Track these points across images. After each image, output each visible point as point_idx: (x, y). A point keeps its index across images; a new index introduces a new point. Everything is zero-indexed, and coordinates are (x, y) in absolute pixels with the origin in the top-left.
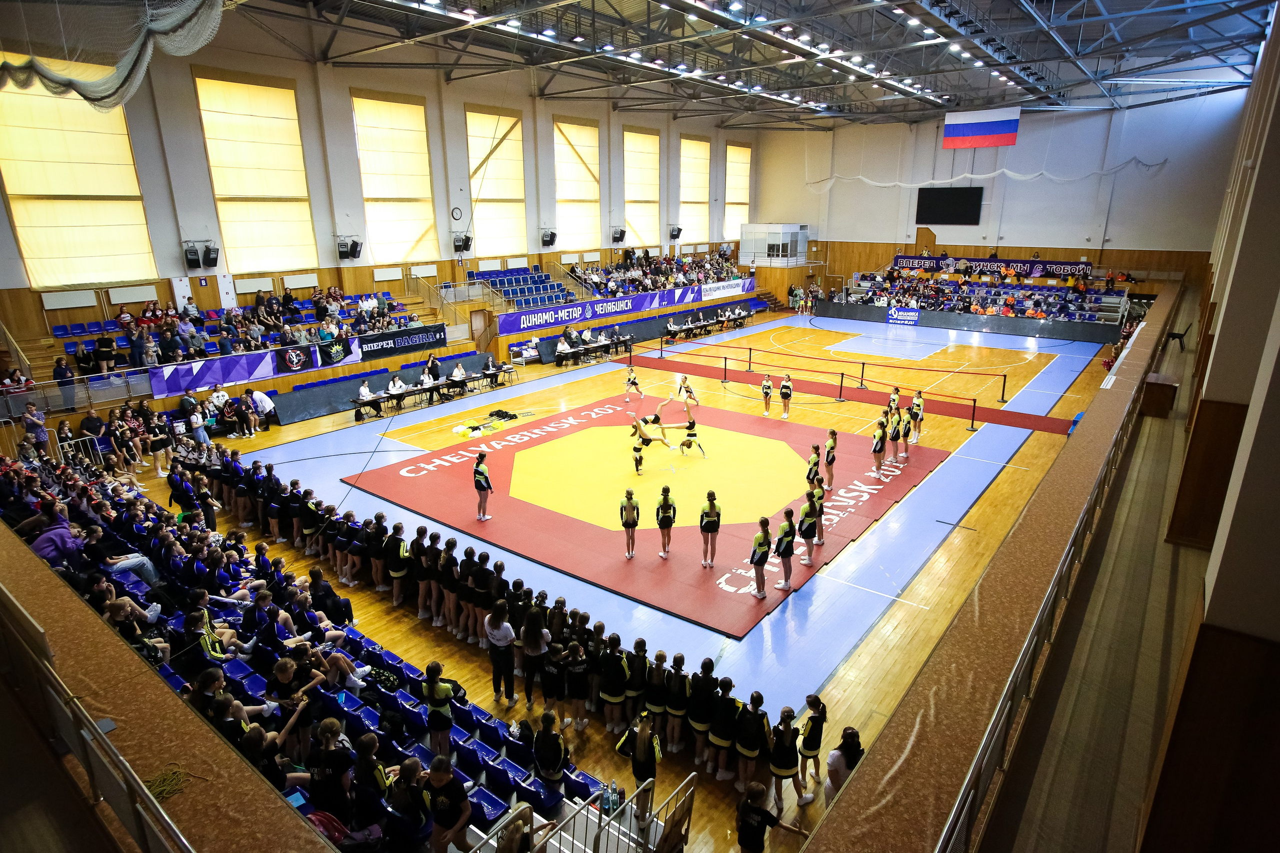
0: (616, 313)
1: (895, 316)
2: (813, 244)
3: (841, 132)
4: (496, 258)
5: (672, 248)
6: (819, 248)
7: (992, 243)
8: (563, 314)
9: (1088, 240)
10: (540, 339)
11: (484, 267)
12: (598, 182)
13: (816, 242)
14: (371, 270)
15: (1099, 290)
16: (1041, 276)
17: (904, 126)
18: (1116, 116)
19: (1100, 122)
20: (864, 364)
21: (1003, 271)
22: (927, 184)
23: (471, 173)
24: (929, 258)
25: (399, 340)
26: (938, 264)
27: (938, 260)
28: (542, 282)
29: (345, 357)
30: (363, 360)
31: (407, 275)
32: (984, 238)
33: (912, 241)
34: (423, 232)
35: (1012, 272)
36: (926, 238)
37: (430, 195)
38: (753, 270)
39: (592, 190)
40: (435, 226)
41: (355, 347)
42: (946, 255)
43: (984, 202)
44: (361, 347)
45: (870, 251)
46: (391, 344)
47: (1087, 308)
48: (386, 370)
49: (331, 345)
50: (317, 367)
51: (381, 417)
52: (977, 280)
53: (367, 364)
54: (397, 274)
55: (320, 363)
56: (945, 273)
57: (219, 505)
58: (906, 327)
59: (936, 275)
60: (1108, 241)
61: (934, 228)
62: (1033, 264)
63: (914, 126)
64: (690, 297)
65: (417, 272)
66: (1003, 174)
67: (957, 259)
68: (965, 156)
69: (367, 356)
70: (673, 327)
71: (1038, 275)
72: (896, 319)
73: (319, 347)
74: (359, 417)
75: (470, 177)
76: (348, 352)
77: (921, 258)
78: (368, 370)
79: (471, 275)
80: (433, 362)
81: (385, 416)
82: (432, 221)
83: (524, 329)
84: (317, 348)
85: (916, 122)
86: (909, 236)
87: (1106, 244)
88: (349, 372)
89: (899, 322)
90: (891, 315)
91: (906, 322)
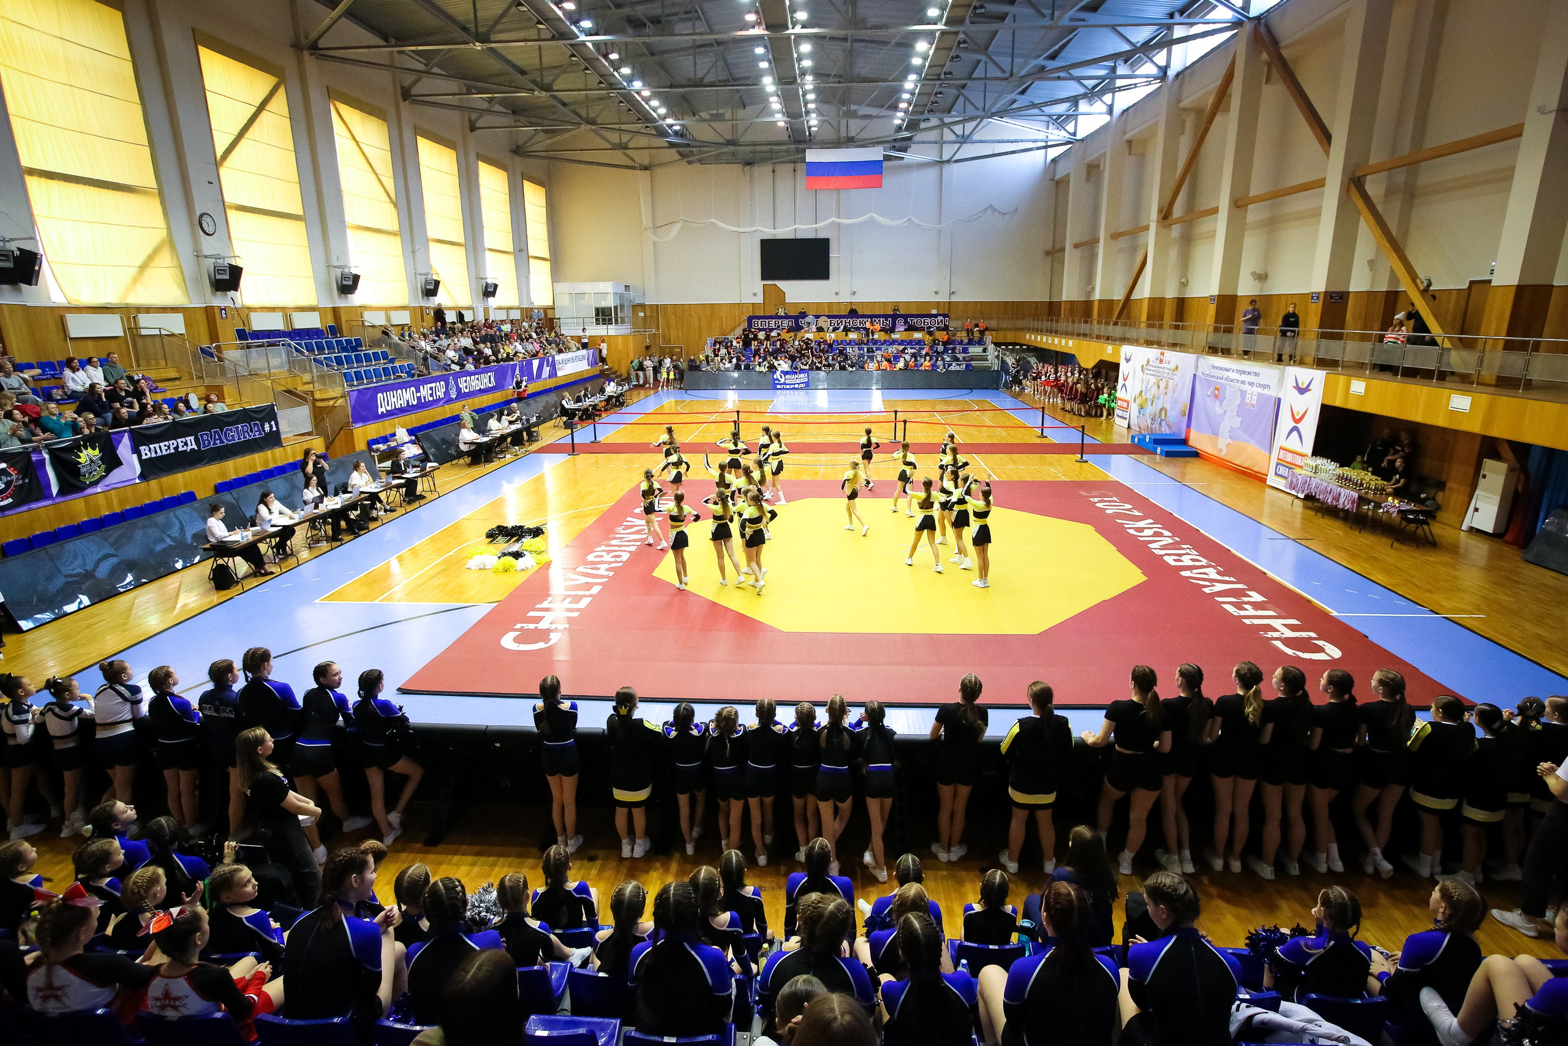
0: (482, 391)
1: (782, 381)
2: (639, 308)
3: (659, 172)
4: (273, 309)
5: (486, 310)
6: (648, 314)
7: (845, 298)
8: (425, 391)
9: (936, 293)
11: (259, 323)
12: (395, 205)
13: (643, 306)
14: (59, 316)
15: (962, 341)
16: (906, 330)
17: (738, 167)
18: (947, 168)
19: (931, 173)
21: (868, 325)
22: (770, 233)
23: (218, 157)
24: (786, 317)
25: (204, 435)
26: (797, 323)
27: (797, 318)
28: (354, 349)
29: (108, 471)
30: (143, 476)
31: (132, 329)
32: (837, 294)
33: (759, 299)
34: (149, 250)
35: (878, 327)
36: (775, 296)
37: (153, 184)
38: (586, 340)
39: (389, 218)
40: (171, 241)
41: (124, 450)
42: (806, 312)
43: (833, 255)
44: (136, 450)
45: (712, 313)
46: (188, 444)
47: (961, 358)
48: (190, 497)
49: (76, 447)
50: (49, 496)
51: (267, 574)
52: (844, 338)
53: (154, 483)
54: (113, 327)
55: (55, 490)
56: (808, 332)
58: (796, 392)
59: (799, 335)
60: (953, 293)
61: (782, 285)
62: (895, 317)
63: (747, 168)
64: (546, 370)
65: (149, 324)
66: (871, 218)
67: (817, 317)
68: (827, 199)
69: (151, 469)
70: (569, 405)
71: (902, 329)
72: (784, 384)
73: (52, 453)
74: (222, 580)
75: (217, 164)
76: (112, 461)
77: (777, 317)
78: (157, 497)
79: (242, 334)
80: (315, 464)
81: (275, 569)
82: (163, 233)
83: (383, 415)
84: (47, 456)
85: (749, 163)
86: (755, 294)
87: (952, 296)
88: (121, 503)
89: (788, 387)
90: (777, 379)
91: (796, 386)
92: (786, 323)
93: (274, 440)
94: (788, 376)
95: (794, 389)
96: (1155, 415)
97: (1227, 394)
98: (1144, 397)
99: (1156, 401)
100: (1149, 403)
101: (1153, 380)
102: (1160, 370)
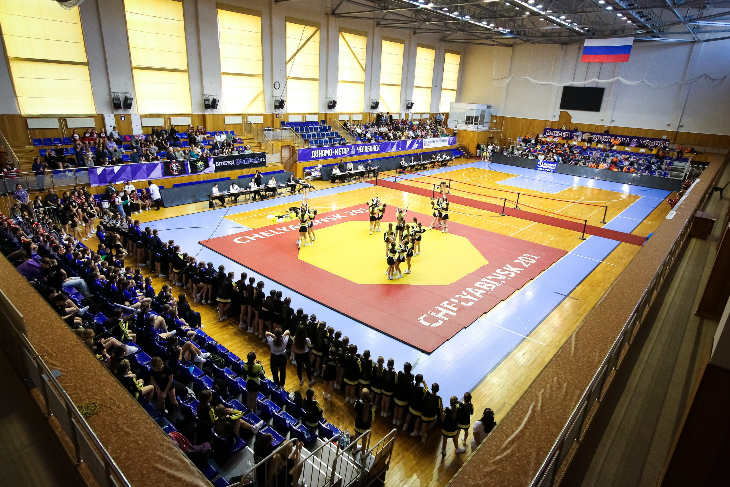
0: (370, 152)
1: (541, 166)
2: (494, 118)
3: (518, 48)
4: (299, 114)
5: (407, 115)
6: (498, 120)
7: (607, 123)
8: (337, 151)
9: (669, 125)
10: (323, 166)
11: (291, 119)
12: (365, 71)
13: (496, 117)
14: (223, 117)
15: (672, 157)
16: (636, 146)
17: (559, 46)
18: (696, 46)
19: (685, 49)
20: (519, 194)
21: (612, 141)
22: (568, 84)
23: (287, 61)
24: (566, 131)
25: (237, 160)
26: (571, 135)
27: (571, 132)
28: (326, 131)
29: (205, 168)
30: (216, 171)
31: (245, 121)
32: (602, 120)
33: (557, 119)
34: (256, 95)
35: (617, 142)
36: (565, 118)
37: (261, 73)
38: (456, 132)
39: (360, 76)
40: (263, 92)
41: (211, 163)
42: (577, 129)
43: (605, 98)
44: (215, 163)
45: (530, 123)
46: (232, 163)
47: (663, 168)
48: (229, 179)
49: (197, 161)
50: (188, 174)
51: (224, 206)
52: (595, 147)
53: (218, 174)
54: (239, 120)
55: (190, 172)
56: (575, 140)
57: (126, 252)
58: (547, 173)
59: (569, 142)
60: (681, 126)
61: (571, 112)
62: (631, 138)
63: (564, 46)
64: (416, 145)
65: (251, 120)
66: (618, 80)
67: (584, 133)
68: (595, 68)
69: (218, 169)
70: (403, 164)
71: (634, 145)
72: (542, 168)
73: (190, 162)
74: (211, 205)
75: (286, 63)
76: (207, 166)
77: (561, 130)
78: (218, 178)
79: (283, 124)
80: (258, 175)
81: (227, 206)
82: (262, 89)
83: (313, 159)
84: (189, 162)
85: (564, 44)
86: (555, 116)
87: (680, 128)
88: (207, 178)
89: (543, 169)
90: (539, 165)
91: (548, 170)
92: (565, 134)
93: (264, 164)
94: (545, 164)
95: (546, 171)
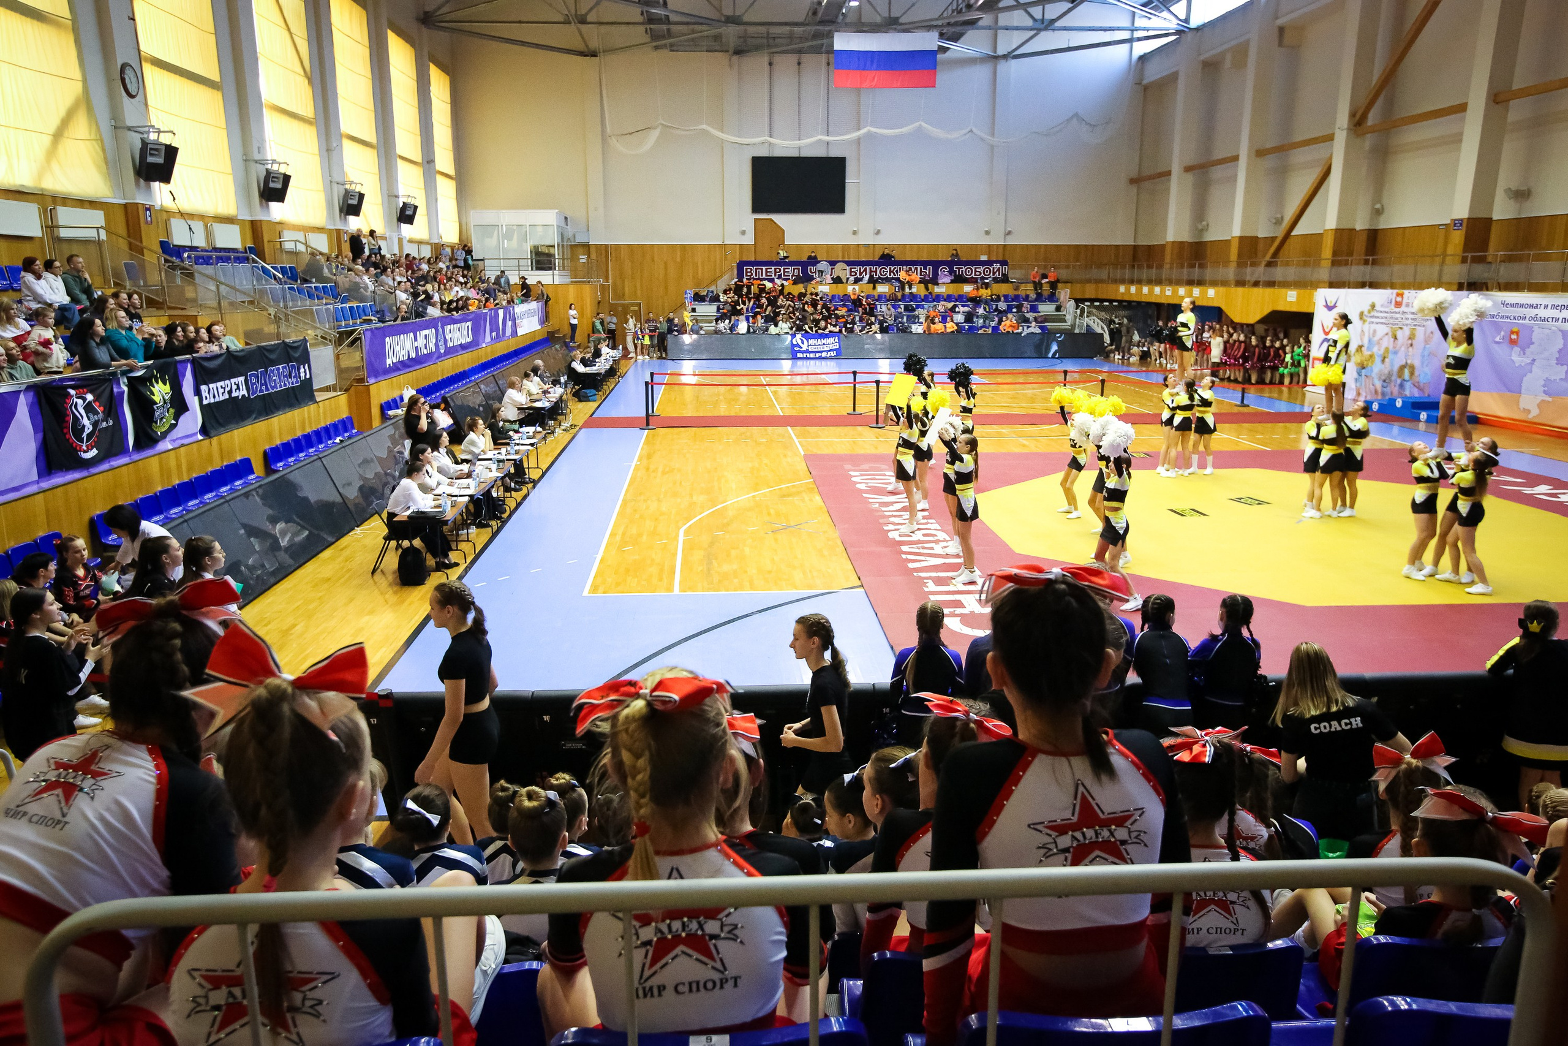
1: (804, 347)
2: (581, 250)
5: (403, 242)
6: (593, 257)
7: (866, 238)
9: (987, 233)
12: (310, 81)
13: (586, 247)
16: (952, 282)
17: (720, 59)
18: (1002, 66)
19: (982, 72)
21: (902, 275)
22: (763, 150)
24: (790, 263)
25: (252, 377)
26: (805, 271)
27: (804, 265)
29: (177, 417)
30: (204, 431)
31: (51, 228)
32: (855, 233)
33: (749, 239)
34: (62, 113)
35: (916, 277)
36: (770, 234)
37: (67, 12)
39: (305, 97)
41: (188, 388)
42: (815, 257)
43: (850, 179)
44: (198, 391)
46: (240, 387)
48: (248, 466)
49: (149, 378)
50: (128, 449)
52: (871, 292)
53: (214, 441)
55: (131, 441)
56: (821, 283)
58: (825, 362)
60: (1009, 233)
61: (780, 219)
62: (935, 264)
63: (735, 58)
64: (509, 325)
65: (67, 222)
66: (920, 128)
67: (833, 263)
69: (211, 420)
71: (948, 280)
72: (807, 351)
73: (130, 384)
76: (179, 404)
77: (776, 263)
78: (217, 463)
79: (165, 249)
83: (390, 369)
84: (126, 389)
85: (738, 52)
86: (743, 233)
87: (1008, 237)
89: (812, 355)
90: (798, 345)
91: (824, 355)
92: (790, 271)
94: (811, 342)
95: (821, 358)
96: (1390, 375)
97: (1535, 337)
98: (1366, 353)
99: (1390, 356)
100: (1378, 360)
101: (1382, 330)
102: (1398, 316)
